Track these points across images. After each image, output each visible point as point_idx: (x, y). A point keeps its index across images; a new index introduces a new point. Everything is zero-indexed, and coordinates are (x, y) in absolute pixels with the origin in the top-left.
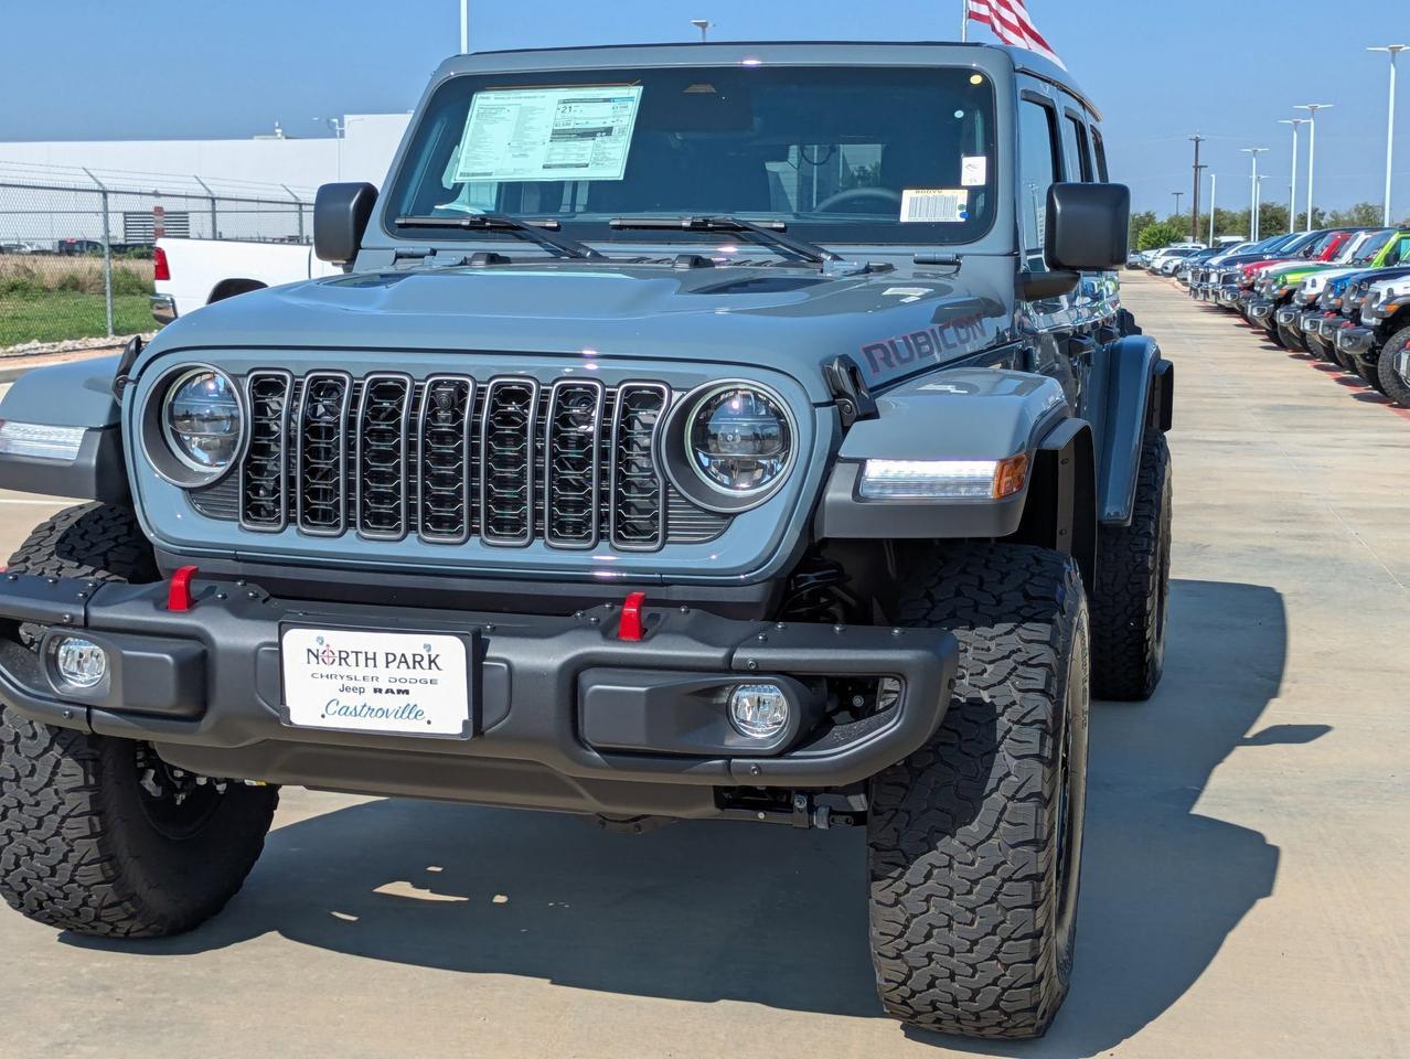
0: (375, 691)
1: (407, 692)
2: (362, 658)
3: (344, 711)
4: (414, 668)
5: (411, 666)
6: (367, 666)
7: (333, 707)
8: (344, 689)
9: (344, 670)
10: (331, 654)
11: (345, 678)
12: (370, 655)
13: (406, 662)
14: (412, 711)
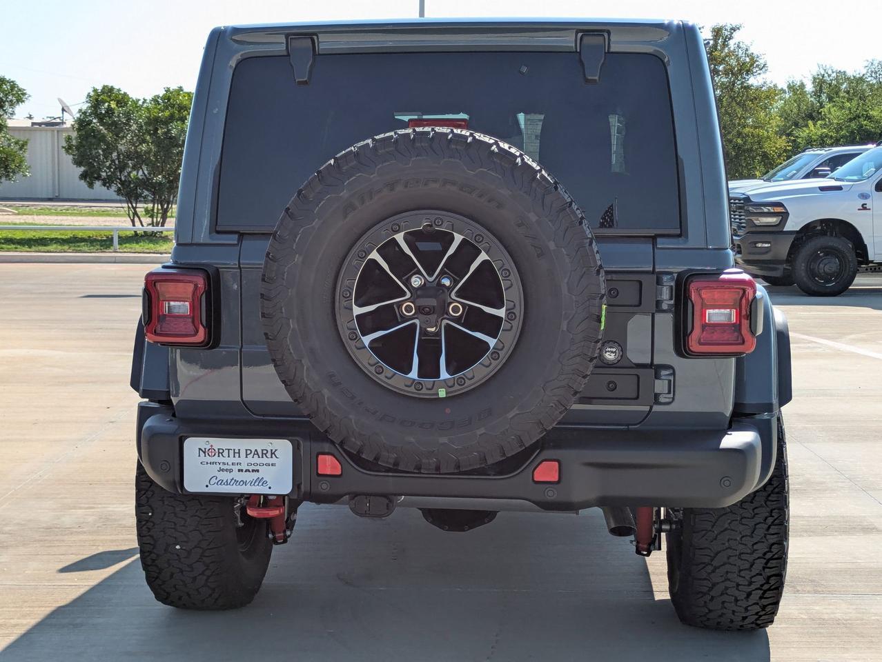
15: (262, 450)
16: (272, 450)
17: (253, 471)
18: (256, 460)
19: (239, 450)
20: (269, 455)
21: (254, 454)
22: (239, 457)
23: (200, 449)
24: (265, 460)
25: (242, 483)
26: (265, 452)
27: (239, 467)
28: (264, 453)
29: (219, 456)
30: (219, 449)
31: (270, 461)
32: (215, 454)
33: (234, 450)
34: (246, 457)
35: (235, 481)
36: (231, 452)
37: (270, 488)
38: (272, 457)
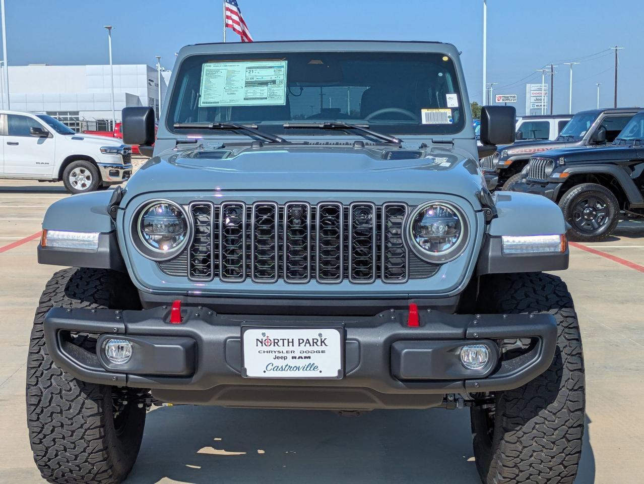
0: (293, 358)
1: (310, 358)
2: (286, 342)
3: (277, 368)
4: (313, 345)
5: (312, 345)
6: (288, 346)
7: (270, 367)
8: (276, 358)
9: (276, 348)
10: (269, 341)
11: (277, 352)
12: (291, 341)
13: (309, 343)
14: (312, 367)
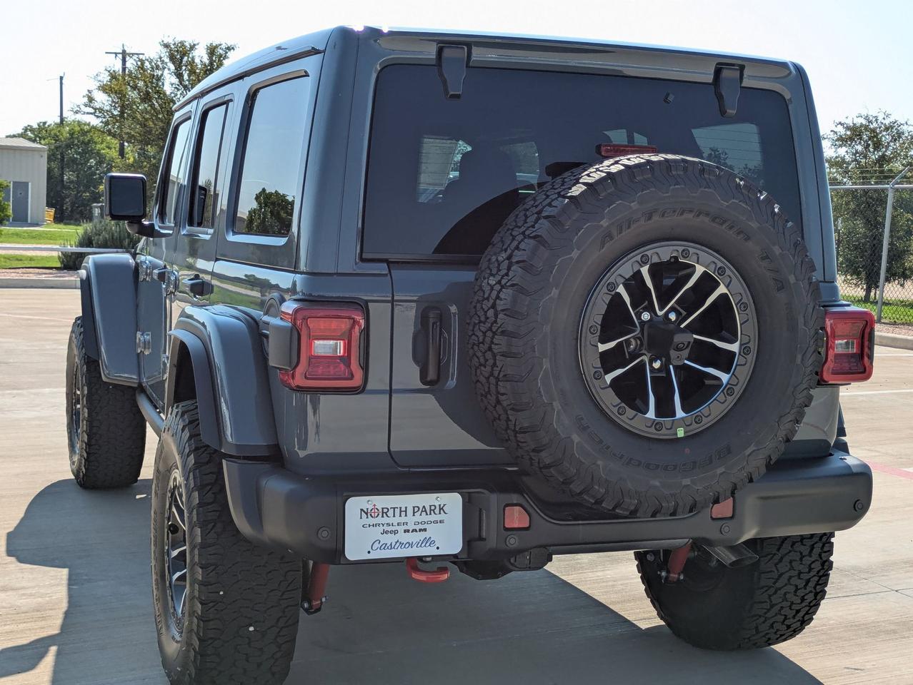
15: (430, 506)
16: (440, 505)
17: (420, 530)
18: (424, 518)
19: (406, 508)
20: (437, 511)
21: (422, 511)
22: (406, 516)
23: (362, 510)
24: (433, 517)
25: (408, 545)
26: (433, 508)
27: (406, 527)
28: (432, 510)
29: (383, 516)
30: (383, 509)
31: (438, 517)
32: (378, 514)
33: (401, 508)
34: (414, 515)
35: (400, 543)
36: (397, 511)
37: (438, 548)
38: (440, 513)
